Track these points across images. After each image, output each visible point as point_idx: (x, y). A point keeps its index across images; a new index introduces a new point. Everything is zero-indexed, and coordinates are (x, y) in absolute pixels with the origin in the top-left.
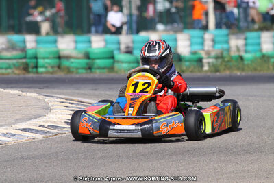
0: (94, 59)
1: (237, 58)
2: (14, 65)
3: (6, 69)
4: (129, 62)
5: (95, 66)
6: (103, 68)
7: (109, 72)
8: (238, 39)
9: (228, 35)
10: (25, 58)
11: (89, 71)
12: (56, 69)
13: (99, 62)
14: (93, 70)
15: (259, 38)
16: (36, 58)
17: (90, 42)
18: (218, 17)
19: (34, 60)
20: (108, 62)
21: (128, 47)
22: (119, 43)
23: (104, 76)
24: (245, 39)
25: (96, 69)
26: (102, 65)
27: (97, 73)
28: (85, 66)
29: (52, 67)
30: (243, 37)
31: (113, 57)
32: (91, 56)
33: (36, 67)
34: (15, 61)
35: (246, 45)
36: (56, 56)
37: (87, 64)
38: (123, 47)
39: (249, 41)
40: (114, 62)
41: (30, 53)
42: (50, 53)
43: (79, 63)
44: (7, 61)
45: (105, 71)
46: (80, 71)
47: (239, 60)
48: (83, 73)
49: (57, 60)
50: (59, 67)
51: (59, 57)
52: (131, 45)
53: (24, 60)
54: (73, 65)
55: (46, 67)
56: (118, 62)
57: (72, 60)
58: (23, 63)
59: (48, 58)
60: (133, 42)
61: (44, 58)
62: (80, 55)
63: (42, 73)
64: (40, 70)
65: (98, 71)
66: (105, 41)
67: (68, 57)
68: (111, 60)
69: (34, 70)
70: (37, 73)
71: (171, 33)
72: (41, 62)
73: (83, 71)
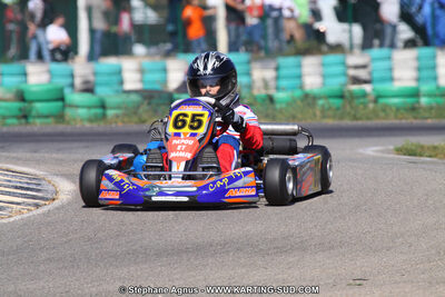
0: (32, 101)
1: (264, 100)
4: (89, 107)
5: (34, 113)
6: (47, 117)
7: (57, 122)
8: (264, 68)
9: (249, 62)
11: (23, 121)
13: (40, 107)
14: (31, 120)
15: (300, 66)
17: (25, 74)
18: (233, 33)
20: (54, 106)
21: (86, 82)
22: (72, 76)
23: (49, 130)
24: (277, 69)
25: (34, 117)
26: (45, 112)
27: (37, 125)
28: (17, 113)
30: (273, 64)
31: (62, 99)
32: (27, 97)
35: (277, 78)
37: (20, 110)
38: (78, 82)
39: (283, 72)
40: (64, 106)
43: (6, 108)
45: (50, 120)
46: (9, 121)
47: (268, 102)
48: (14, 125)
52: (91, 78)
56: (71, 106)
60: (95, 74)
62: (9, 96)
65: (38, 121)
66: (49, 72)
68: (60, 104)
71: (157, 58)
73: (14, 121)
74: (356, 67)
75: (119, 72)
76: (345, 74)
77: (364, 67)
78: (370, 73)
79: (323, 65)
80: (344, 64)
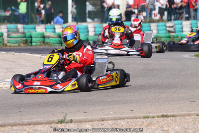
2: (19, 41)
3: (14, 43)
10: (25, 37)
11: (60, 45)
12: (42, 44)
15: (150, 27)
16: (31, 37)
19: (30, 39)
28: (58, 42)
29: (40, 43)
33: (31, 42)
34: (19, 39)
36: (42, 36)
37: (60, 41)
41: (28, 34)
42: (39, 34)
43: (55, 40)
44: (15, 39)
46: (55, 45)
49: (43, 39)
50: (44, 42)
51: (44, 37)
53: (24, 39)
54: (51, 41)
55: (37, 43)
57: (51, 39)
58: (23, 40)
59: (37, 37)
61: (35, 37)
62: (55, 36)
63: (34, 46)
64: (33, 44)
66: (62, 28)
67: (49, 37)
69: (30, 44)
70: (31, 45)
72: (34, 39)
73: (57, 45)
74: (170, 27)
75: (87, 28)
76: (166, 30)
77: (172, 27)
78: (175, 29)
79: (158, 26)
80: (165, 26)
